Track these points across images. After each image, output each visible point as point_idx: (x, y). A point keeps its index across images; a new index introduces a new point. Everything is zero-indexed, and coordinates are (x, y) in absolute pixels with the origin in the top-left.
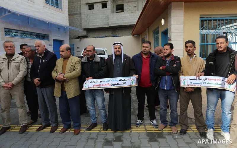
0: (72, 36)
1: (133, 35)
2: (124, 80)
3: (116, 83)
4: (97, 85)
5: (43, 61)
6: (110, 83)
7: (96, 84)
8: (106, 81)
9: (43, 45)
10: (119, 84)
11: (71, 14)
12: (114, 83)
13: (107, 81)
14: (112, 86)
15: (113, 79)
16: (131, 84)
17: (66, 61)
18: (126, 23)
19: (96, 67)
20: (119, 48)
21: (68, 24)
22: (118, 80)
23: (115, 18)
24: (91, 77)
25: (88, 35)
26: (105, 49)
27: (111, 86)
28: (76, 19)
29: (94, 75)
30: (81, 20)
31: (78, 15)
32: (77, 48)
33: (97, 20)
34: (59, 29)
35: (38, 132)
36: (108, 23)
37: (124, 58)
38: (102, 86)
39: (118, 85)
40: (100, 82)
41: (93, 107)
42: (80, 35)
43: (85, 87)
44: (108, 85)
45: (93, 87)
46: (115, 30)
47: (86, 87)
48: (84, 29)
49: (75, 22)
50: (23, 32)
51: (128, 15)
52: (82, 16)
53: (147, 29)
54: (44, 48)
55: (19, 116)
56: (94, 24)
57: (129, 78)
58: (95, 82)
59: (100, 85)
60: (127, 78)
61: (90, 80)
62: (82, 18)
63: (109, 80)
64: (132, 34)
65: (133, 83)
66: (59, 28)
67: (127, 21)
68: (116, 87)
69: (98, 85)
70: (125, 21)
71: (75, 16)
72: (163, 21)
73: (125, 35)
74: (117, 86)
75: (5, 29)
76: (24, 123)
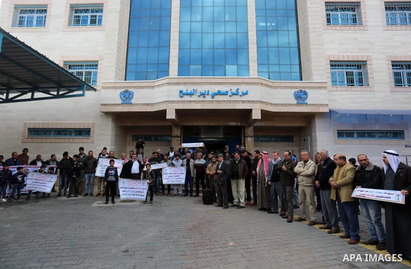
2: (389, 194)
3: (380, 195)
5: (324, 167)
6: (375, 194)
7: (362, 193)
10: (383, 197)
12: (378, 195)
13: (373, 192)
17: (341, 168)
19: (368, 175)
22: (383, 193)
24: (360, 187)
35: (320, 230)
37: (398, 169)
40: (366, 192)
43: (354, 194)
44: (373, 196)
45: (359, 196)
58: (361, 191)
65: (398, 199)
69: (364, 195)
74: (380, 199)
75: (338, 130)
76: (313, 219)
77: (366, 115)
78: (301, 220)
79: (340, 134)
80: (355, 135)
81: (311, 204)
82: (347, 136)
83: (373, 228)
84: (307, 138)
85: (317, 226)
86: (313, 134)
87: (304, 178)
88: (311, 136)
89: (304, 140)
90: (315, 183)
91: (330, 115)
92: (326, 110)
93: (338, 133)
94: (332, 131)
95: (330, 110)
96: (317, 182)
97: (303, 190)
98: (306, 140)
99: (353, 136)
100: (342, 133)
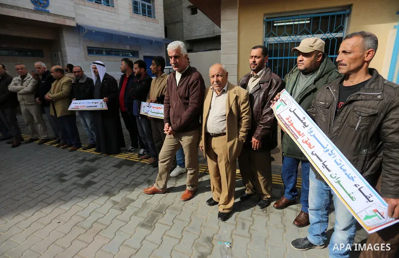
2: (95, 103)
7: (77, 105)
14: (87, 108)
17: (58, 81)
21: (163, 36)
24: (75, 99)
28: (178, 28)
31: (180, 22)
44: (84, 107)
45: (74, 108)
49: (177, 32)
62: (184, 26)
65: (102, 106)
71: (177, 24)
74: (90, 108)
75: (88, 47)
76: (43, 137)
77: (112, 34)
78: (32, 141)
79: (91, 51)
80: (104, 53)
81: (38, 122)
82: (97, 53)
83: (90, 134)
84: (58, 54)
85: (48, 144)
86: (63, 49)
87: (24, 97)
88: (61, 51)
89: (55, 56)
90: (35, 101)
91: (78, 29)
92: (73, 24)
93: (88, 50)
94: (82, 47)
95: (77, 25)
96: (37, 99)
97: (26, 109)
98: (57, 55)
99: (102, 54)
100: (92, 50)
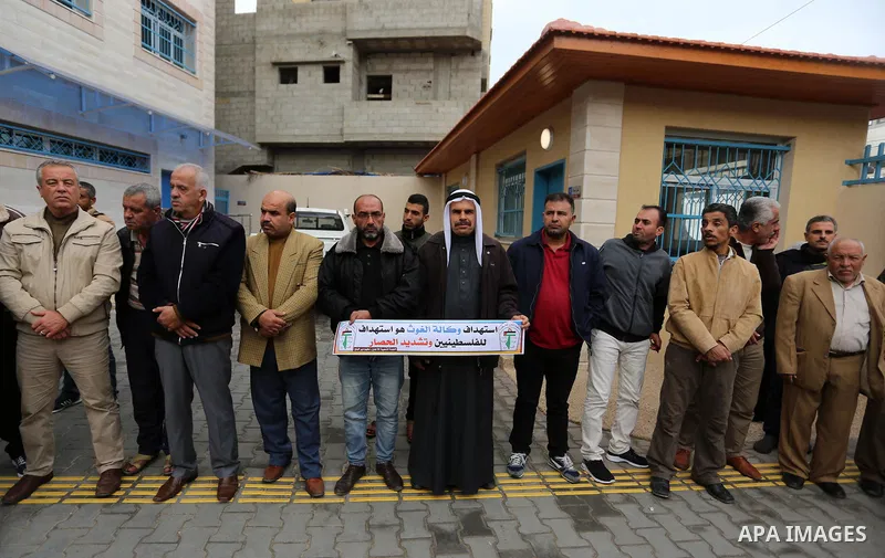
0: (221, 165)
1: (421, 175)
2: (481, 332)
3: (453, 337)
4: (384, 343)
5: (200, 244)
6: (432, 336)
7: (381, 337)
8: (418, 331)
9: (197, 188)
10: (461, 344)
11: (222, 94)
12: (444, 337)
13: (422, 330)
14: (438, 349)
15: (442, 325)
16: (504, 345)
17: (276, 247)
18: (397, 135)
19: (389, 269)
20: (468, 212)
21: (211, 124)
22: (459, 330)
23: (365, 117)
24: (366, 312)
25: (273, 163)
26: (343, 212)
27: (433, 348)
28: (237, 108)
29: (377, 304)
30: (253, 113)
31: (243, 96)
32: (239, 203)
33: (307, 119)
34: (182, 137)
36: (342, 130)
37: (486, 247)
38: (404, 348)
39: (458, 348)
40: (398, 331)
41: (360, 414)
42: (250, 161)
43: (341, 345)
44: (422, 344)
45: (371, 349)
46: (360, 155)
47: (345, 344)
48: (263, 145)
49: (231, 118)
50: (59, 139)
51: (407, 110)
52: (257, 101)
53: (474, 157)
54: (201, 199)
55: (94, 438)
56: (297, 132)
57: (498, 325)
58: (377, 331)
59: (396, 341)
60: (490, 324)
61: (359, 324)
62: (258, 107)
63: (428, 325)
64: (416, 170)
65: (508, 344)
66: (185, 133)
67: (402, 131)
68: (450, 351)
69: (389, 342)
70: (396, 130)
71: (234, 100)
72: (546, 138)
73: (395, 172)
74: (454, 349)
76: (111, 461)
